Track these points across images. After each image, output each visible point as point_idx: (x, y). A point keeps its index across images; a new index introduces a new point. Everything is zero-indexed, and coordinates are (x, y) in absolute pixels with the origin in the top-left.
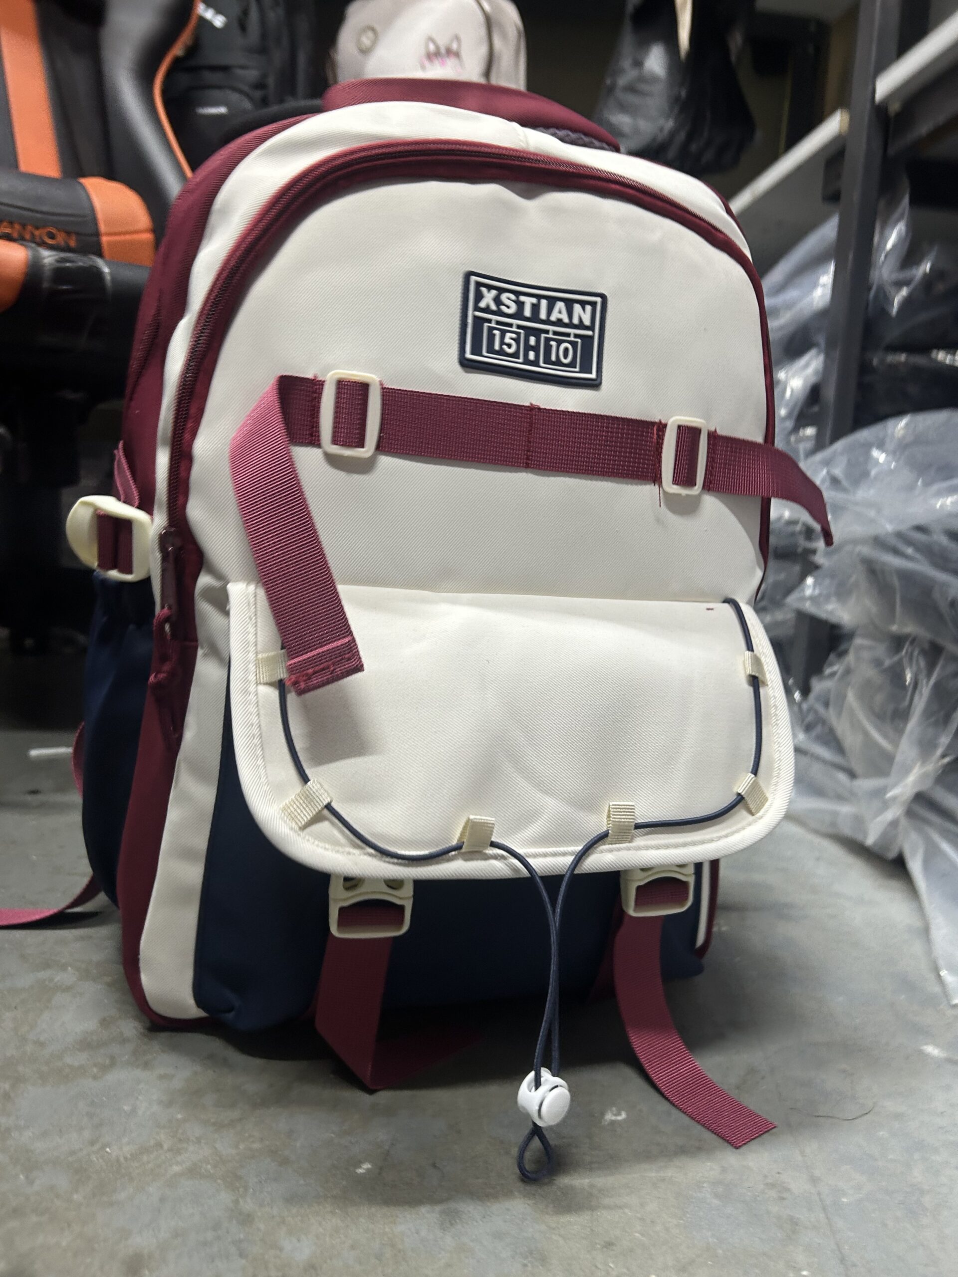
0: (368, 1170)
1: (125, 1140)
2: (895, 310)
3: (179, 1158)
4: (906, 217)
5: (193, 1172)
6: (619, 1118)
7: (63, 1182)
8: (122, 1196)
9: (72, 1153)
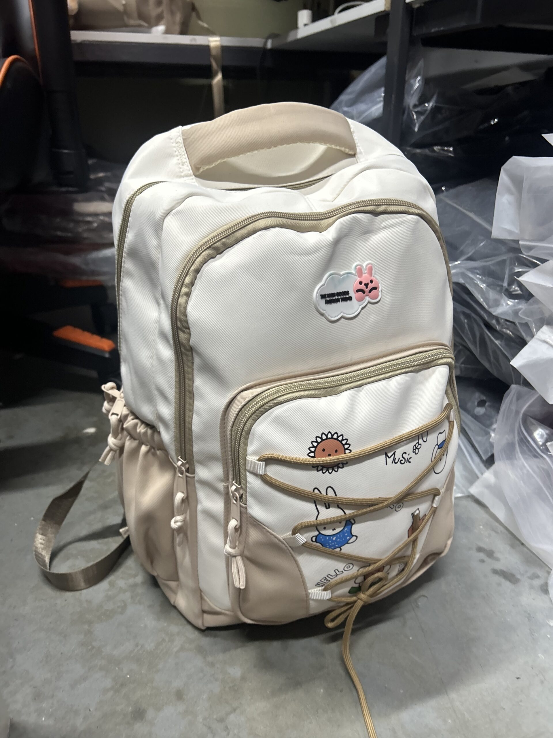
1: (149, 641)
2: (416, 129)
3: (175, 644)
4: (421, 73)
7: (134, 666)
8: (160, 666)
9: (131, 652)
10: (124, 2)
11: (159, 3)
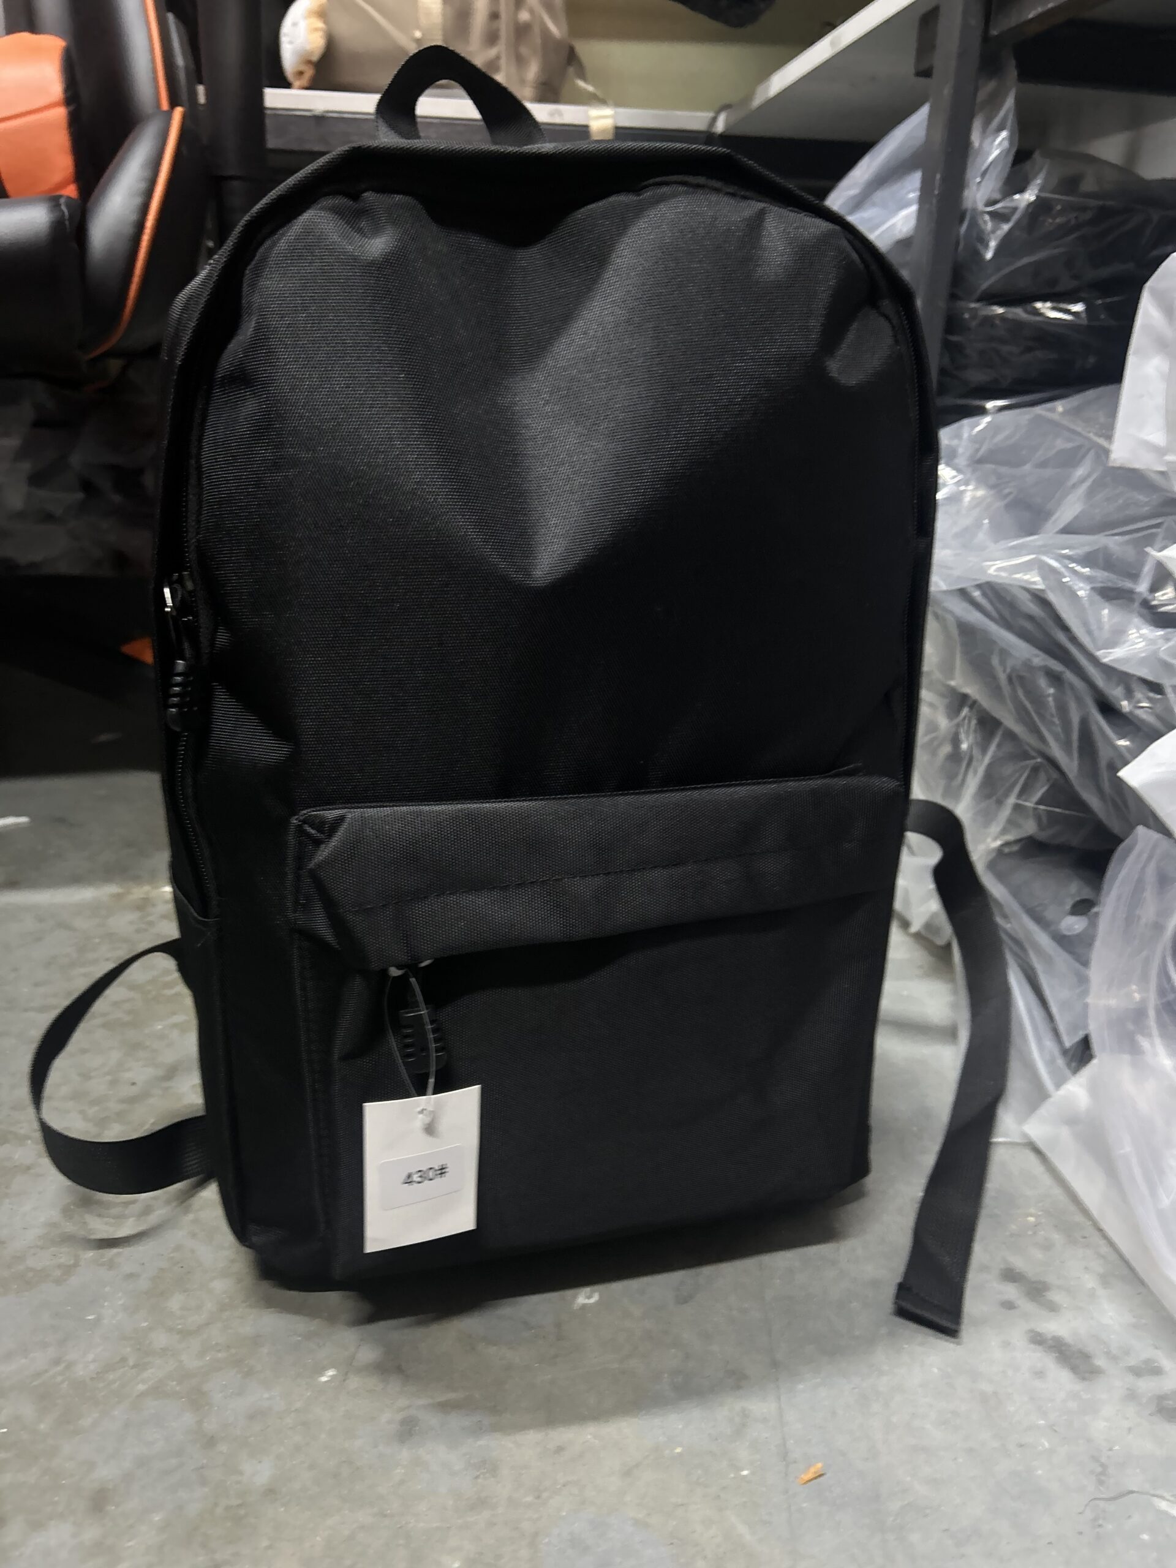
0: (332, 1377)
2: (989, 255)
3: (146, 1375)
4: (1009, 123)
5: (157, 1391)
6: (592, 1301)
7: (28, 1410)
8: (86, 1422)
9: (38, 1375)
10: (418, 34)
11: (492, 38)
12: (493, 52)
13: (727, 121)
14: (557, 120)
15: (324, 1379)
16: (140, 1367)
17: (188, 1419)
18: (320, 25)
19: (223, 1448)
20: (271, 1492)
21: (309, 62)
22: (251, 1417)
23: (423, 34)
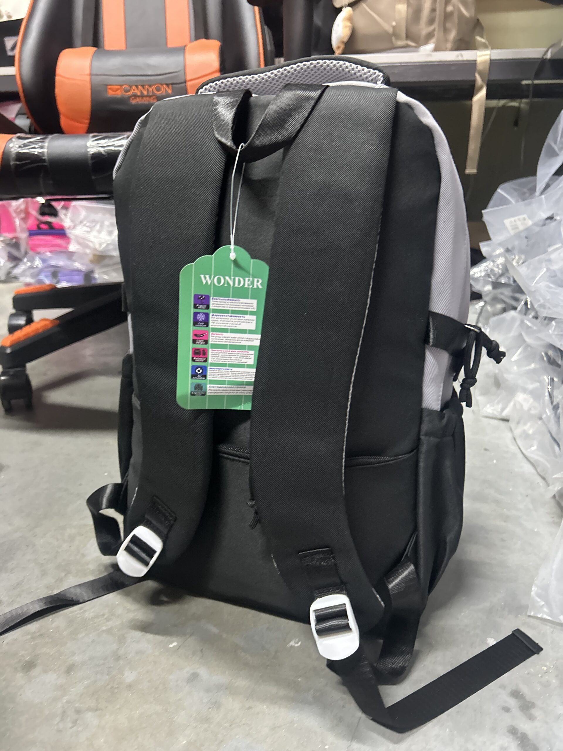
0: (175, 646)
1: (93, 610)
5: (109, 631)
6: (296, 645)
10: (394, 24)
11: (431, 21)
12: (431, 28)
13: (551, 53)
14: (460, 59)
15: (171, 646)
16: (108, 620)
17: (115, 646)
18: (349, 24)
19: (121, 662)
20: (130, 687)
21: (343, 42)
22: (137, 653)
23: (396, 23)
